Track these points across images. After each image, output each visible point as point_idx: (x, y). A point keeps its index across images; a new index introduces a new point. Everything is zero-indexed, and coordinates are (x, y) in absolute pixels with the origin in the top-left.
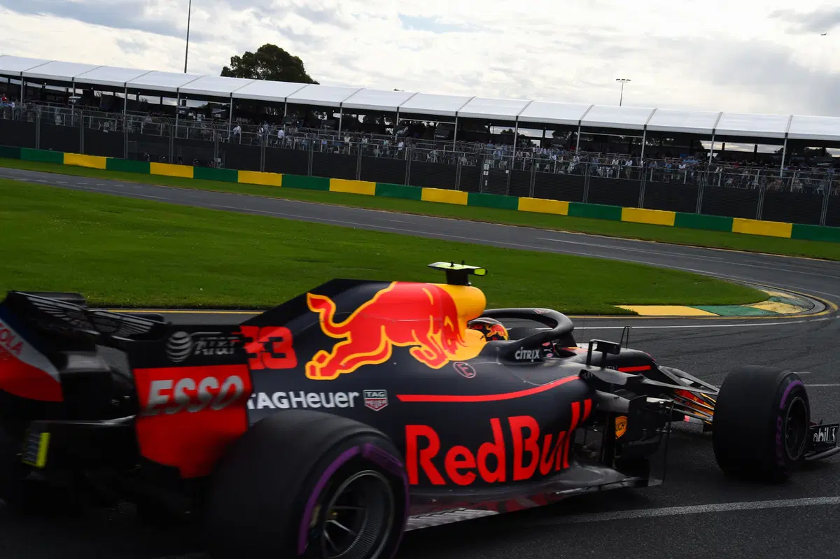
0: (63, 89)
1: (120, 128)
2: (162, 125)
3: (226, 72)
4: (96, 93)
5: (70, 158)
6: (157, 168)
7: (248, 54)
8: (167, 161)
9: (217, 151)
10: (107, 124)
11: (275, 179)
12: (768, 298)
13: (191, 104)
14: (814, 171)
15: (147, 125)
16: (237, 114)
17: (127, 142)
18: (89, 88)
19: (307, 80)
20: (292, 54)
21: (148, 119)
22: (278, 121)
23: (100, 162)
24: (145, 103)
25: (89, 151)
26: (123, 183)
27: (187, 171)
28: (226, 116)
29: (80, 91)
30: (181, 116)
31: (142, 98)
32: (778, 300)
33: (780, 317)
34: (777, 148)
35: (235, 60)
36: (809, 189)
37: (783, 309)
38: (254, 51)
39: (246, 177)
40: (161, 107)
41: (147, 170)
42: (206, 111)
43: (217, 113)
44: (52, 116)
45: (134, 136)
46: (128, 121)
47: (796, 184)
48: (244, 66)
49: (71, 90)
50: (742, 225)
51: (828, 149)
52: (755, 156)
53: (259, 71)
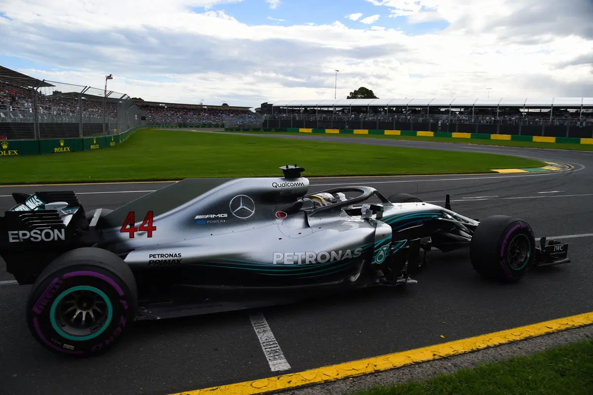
0: (298, 109)
1: (316, 119)
2: (329, 117)
3: (348, 98)
4: (308, 109)
5: (301, 130)
6: (328, 131)
7: (355, 91)
8: (330, 129)
9: (346, 123)
10: (312, 118)
11: (366, 132)
12: (548, 165)
13: (337, 109)
14: (563, 118)
15: (324, 117)
16: (352, 111)
17: (318, 123)
18: (306, 107)
19: (375, 97)
20: (369, 89)
21: (324, 115)
22: (366, 112)
23: (310, 130)
24: (323, 110)
25: (307, 127)
26: (318, 137)
27: (337, 131)
28: (349, 112)
29: (303, 109)
30: (335, 113)
31: (322, 109)
32: (551, 165)
33: (552, 172)
34: (549, 110)
35: (351, 93)
36: (562, 125)
37: (553, 169)
38: (357, 90)
39: (356, 132)
40: (328, 111)
41: (324, 132)
42: (342, 111)
43: (346, 111)
44: (296, 117)
45: (319, 121)
46: (318, 117)
47: (557, 123)
48: (354, 95)
49: (301, 109)
50: (536, 139)
51: (568, 110)
52: (540, 113)
53: (359, 96)
